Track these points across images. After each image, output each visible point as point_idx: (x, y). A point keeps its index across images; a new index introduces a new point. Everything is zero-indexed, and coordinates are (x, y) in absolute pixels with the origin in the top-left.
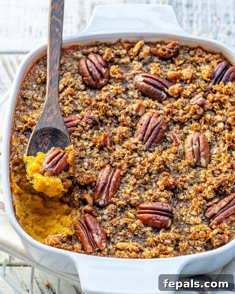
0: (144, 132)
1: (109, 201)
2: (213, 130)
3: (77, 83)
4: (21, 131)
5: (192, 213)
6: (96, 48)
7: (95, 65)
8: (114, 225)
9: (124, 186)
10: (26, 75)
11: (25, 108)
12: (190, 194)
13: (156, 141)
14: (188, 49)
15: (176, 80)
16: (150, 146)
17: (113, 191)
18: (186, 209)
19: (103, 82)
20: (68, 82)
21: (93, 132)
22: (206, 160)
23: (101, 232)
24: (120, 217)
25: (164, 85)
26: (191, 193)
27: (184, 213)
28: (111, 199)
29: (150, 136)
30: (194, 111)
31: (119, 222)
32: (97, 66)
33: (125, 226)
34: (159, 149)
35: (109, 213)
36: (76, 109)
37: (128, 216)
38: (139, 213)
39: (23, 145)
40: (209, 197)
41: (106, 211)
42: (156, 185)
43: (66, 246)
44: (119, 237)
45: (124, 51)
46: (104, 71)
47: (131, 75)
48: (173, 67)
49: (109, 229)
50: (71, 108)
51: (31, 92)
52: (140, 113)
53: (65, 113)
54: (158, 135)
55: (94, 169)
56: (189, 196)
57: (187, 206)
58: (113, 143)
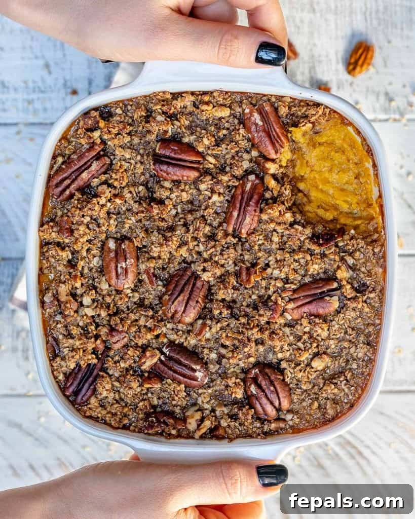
0: (194, 289)
1: (241, 182)
2: (98, 295)
3: (292, 371)
4: (372, 289)
5: (128, 164)
6: (266, 428)
7: (266, 396)
8: (234, 143)
9: (220, 207)
10: (368, 385)
11: (367, 331)
12: (130, 192)
13: (177, 277)
14: (132, 428)
15: (148, 376)
16: (185, 269)
17: (237, 196)
18: (136, 172)
19: (253, 372)
20: (304, 371)
21: (266, 291)
22: (108, 246)
23: (251, 129)
24: (227, 157)
25: (166, 366)
26: (129, 194)
27: (138, 165)
28: (239, 184)
29: (185, 284)
30: (123, 322)
31: (227, 149)
32: (262, 393)
33: (219, 143)
34: (172, 266)
35: (242, 162)
36: (292, 328)
37: (216, 157)
38: (199, 162)
39: (366, 270)
40: (105, 187)
41: (246, 165)
42: (177, 209)
43: (300, 111)
44: (226, 125)
45: (224, 423)
46: (253, 389)
47: (213, 387)
48: (153, 398)
49: (241, 135)
50: (299, 329)
51: (360, 355)
52: (200, 322)
53: (308, 318)
54: (174, 285)
55: (263, 232)
56: (132, 189)
57: (134, 176)
58: (238, 275)
